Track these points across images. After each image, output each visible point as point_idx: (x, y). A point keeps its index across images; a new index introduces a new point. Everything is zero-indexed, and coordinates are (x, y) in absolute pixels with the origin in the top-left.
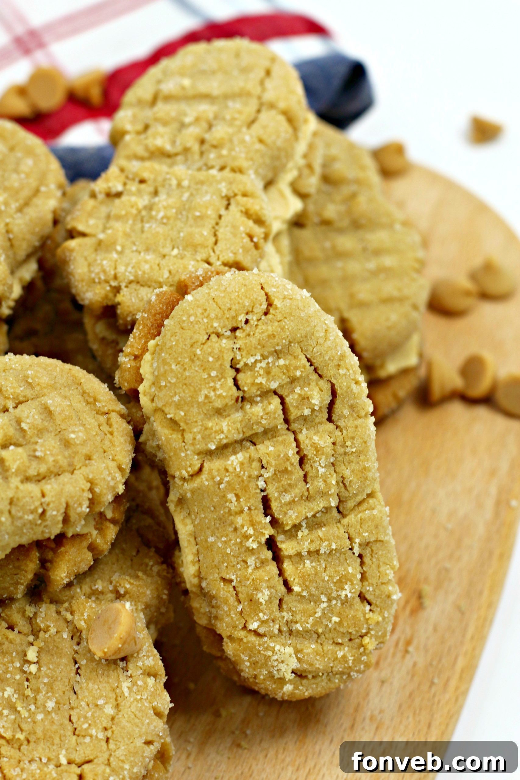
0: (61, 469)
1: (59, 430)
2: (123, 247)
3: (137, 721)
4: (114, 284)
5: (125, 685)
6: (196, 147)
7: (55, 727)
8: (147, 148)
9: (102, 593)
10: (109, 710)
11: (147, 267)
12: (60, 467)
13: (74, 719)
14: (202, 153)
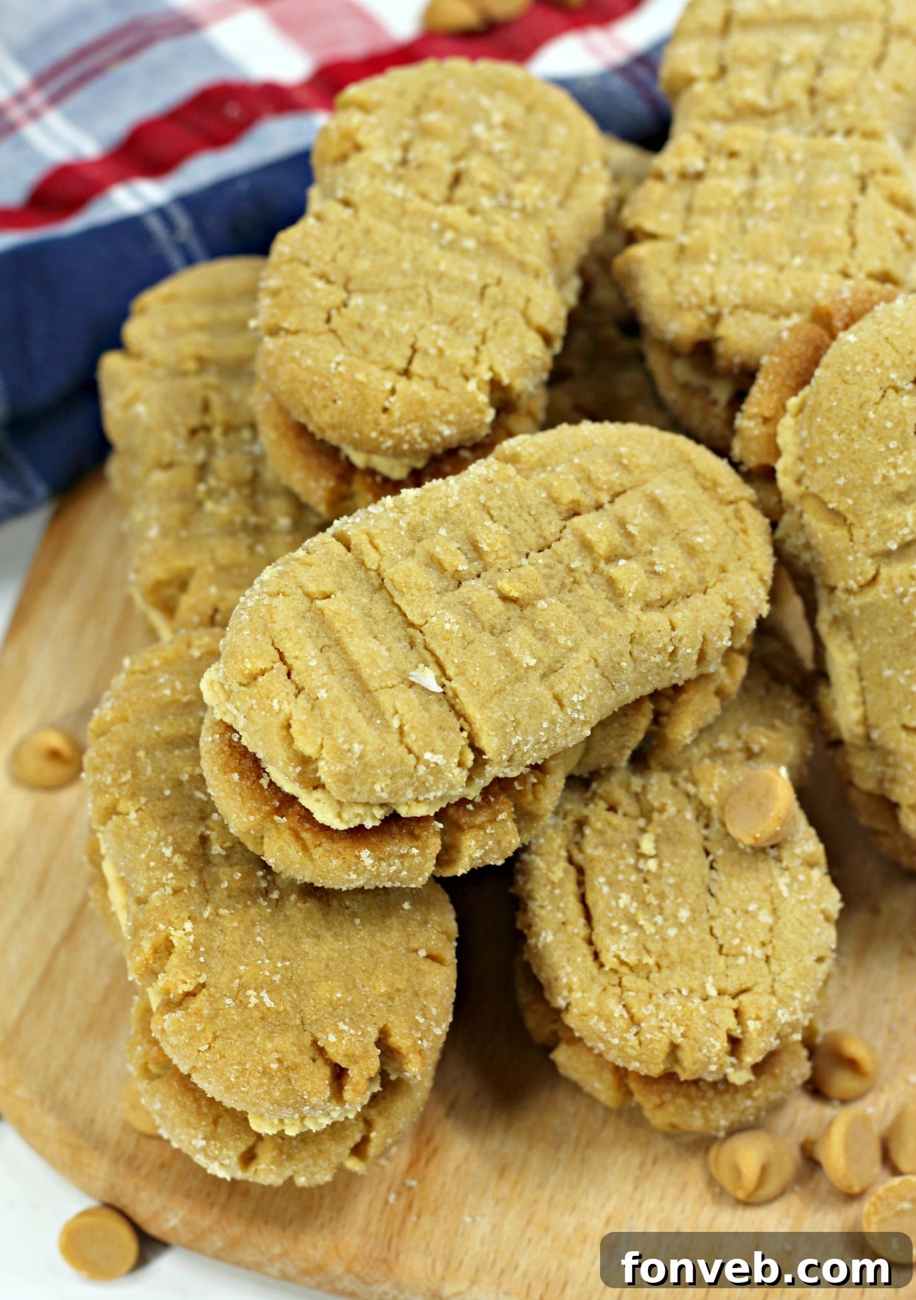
0: (691, 589)
1: (676, 531)
2: (720, 255)
3: (803, 930)
4: (712, 310)
5: (783, 882)
6: (802, 100)
7: (694, 946)
8: (730, 102)
9: (728, 752)
10: (765, 918)
11: (759, 285)
12: (690, 585)
13: (716, 931)
14: (813, 110)
